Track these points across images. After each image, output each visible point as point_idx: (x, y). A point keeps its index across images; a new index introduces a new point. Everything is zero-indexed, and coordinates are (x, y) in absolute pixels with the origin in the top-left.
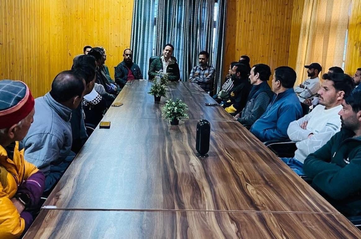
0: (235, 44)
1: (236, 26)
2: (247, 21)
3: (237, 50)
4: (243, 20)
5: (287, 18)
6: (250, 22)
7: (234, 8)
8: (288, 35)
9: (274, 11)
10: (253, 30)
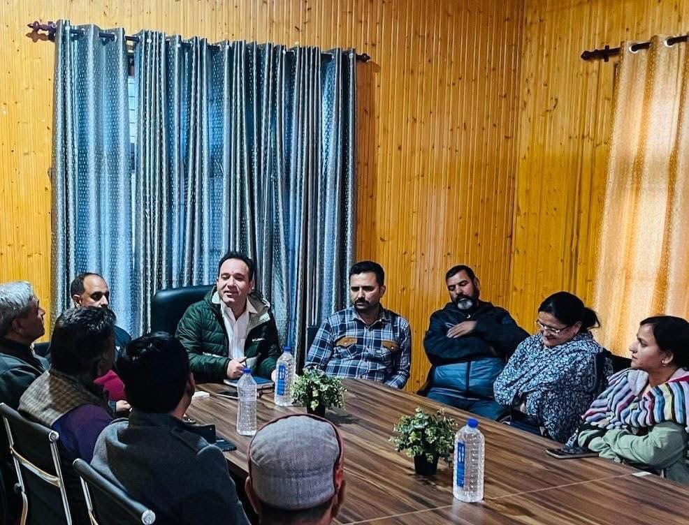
0: (374, 224)
1: (375, 165)
2: (407, 149)
3: (381, 239)
4: (395, 147)
5: (507, 137)
6: (413, 152)
7: (368, 109)
8: (509, 188)
9: (475, 114)
10: (423, 176)
